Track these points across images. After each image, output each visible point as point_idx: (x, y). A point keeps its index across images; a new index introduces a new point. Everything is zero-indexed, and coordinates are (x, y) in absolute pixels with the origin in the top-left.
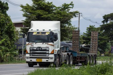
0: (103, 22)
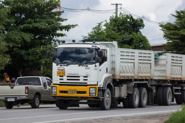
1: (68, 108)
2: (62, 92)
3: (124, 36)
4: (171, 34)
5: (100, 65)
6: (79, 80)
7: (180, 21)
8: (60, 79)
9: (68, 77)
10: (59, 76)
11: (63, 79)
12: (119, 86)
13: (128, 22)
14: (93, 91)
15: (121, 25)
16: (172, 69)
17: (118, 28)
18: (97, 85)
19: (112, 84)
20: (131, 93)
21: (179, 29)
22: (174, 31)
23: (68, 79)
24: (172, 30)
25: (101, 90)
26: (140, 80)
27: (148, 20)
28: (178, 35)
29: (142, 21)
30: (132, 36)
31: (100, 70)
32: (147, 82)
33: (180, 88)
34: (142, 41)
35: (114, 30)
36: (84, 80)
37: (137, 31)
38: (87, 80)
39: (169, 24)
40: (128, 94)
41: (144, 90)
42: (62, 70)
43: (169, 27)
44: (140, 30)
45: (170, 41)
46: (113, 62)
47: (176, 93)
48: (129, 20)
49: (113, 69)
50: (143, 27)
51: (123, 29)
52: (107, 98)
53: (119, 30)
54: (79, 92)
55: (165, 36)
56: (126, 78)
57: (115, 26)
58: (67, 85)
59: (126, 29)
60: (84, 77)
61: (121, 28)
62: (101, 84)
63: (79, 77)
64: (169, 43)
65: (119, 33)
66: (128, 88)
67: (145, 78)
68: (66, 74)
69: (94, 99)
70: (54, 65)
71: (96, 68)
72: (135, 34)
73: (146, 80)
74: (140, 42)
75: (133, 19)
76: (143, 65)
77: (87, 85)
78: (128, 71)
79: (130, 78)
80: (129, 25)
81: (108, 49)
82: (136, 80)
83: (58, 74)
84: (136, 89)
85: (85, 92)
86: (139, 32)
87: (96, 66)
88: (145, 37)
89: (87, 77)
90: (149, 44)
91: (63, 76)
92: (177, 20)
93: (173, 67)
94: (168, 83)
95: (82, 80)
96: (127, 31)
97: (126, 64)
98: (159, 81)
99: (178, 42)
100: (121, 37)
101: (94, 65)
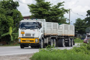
0: (87, 15)
1: (25, 48)
2: (23, 41)
3: (8, 11)
4: (34, 10)
5: (39, 29)
6: (31, 36)
7: (38, 3)
8: (22, 35)
9: (26, 34)
10: (21, 34)
11: (23, 35)
12: (46, 38)
13: (11, 3)
14: (37, 40)
15: (6, 5)
16: (64, 31)
17: (5, 7)
18: (38, 38)
19: (44, 38)
20: (50, 41)
21: (38, 8)
22: (35, 9)
23: (26, 36)
24: (34, 8)
25: (40, 40)
26: (53, 36)
27: (21, 2)
28: (37, 11)
29: (18, 3)
30: (12, 11)
31: (39, 31)
32: (56, 37)
33: (67, 39)
34: (18, 14)
35: (2, 8)
36: (33, 36)
37: (15, 8)
38: (34, 36)
39: (33, 5)
40: (49, 42)
41: (55, 40)
42: (23, 31)
43: (33, 6)
44: (17, 8)
45: (33, 14)
46: (44, 28)
47: (66, 42)
48: (10, 2)
49: (44, 31)
50: (18, 6)
51: (7, 7)
52: (42, 43)
53: (5, 8)
54: (30, 41)
55: (30, 11)
56: (48, 35)
57: (3, 5)
58: (25, 38)
59: (9, 7)
60: (33, 34)
61: (6, 6)
62: (40, 37)
63: (31, 34)
64: (33, 15)
65: (5, 9)
66: (49, 39)
67: (55, 35)
68: (25, 33)
69: (37, 44)
70: (19, 29)
71: (38, 31)
72: (14, 10)
73: (55, 36)
74: (17, 14)
75: (13, 1)
76: (54, 29)
77: (34, 38)
78: (49, 32)
79: (50, 35)
80: (11, 5)
81: (42, 22)
82: (52, 36)
83: (21, 33)
84: (52, 40)
85: (33, 41)
86: (16, 9)
87: (38, 30)
88: (19, 12)
89: (34, 34)
90: (22, 16)
91: (23, 34)
92: (37, 3)
93: (65, 30)
94: (63, 37)
95: (32, 36)
96: (10, 8)
97: (48, 29)
98: (59, 36)
99: (37, 15)
100: (7, 11)
101: (37, 29)
